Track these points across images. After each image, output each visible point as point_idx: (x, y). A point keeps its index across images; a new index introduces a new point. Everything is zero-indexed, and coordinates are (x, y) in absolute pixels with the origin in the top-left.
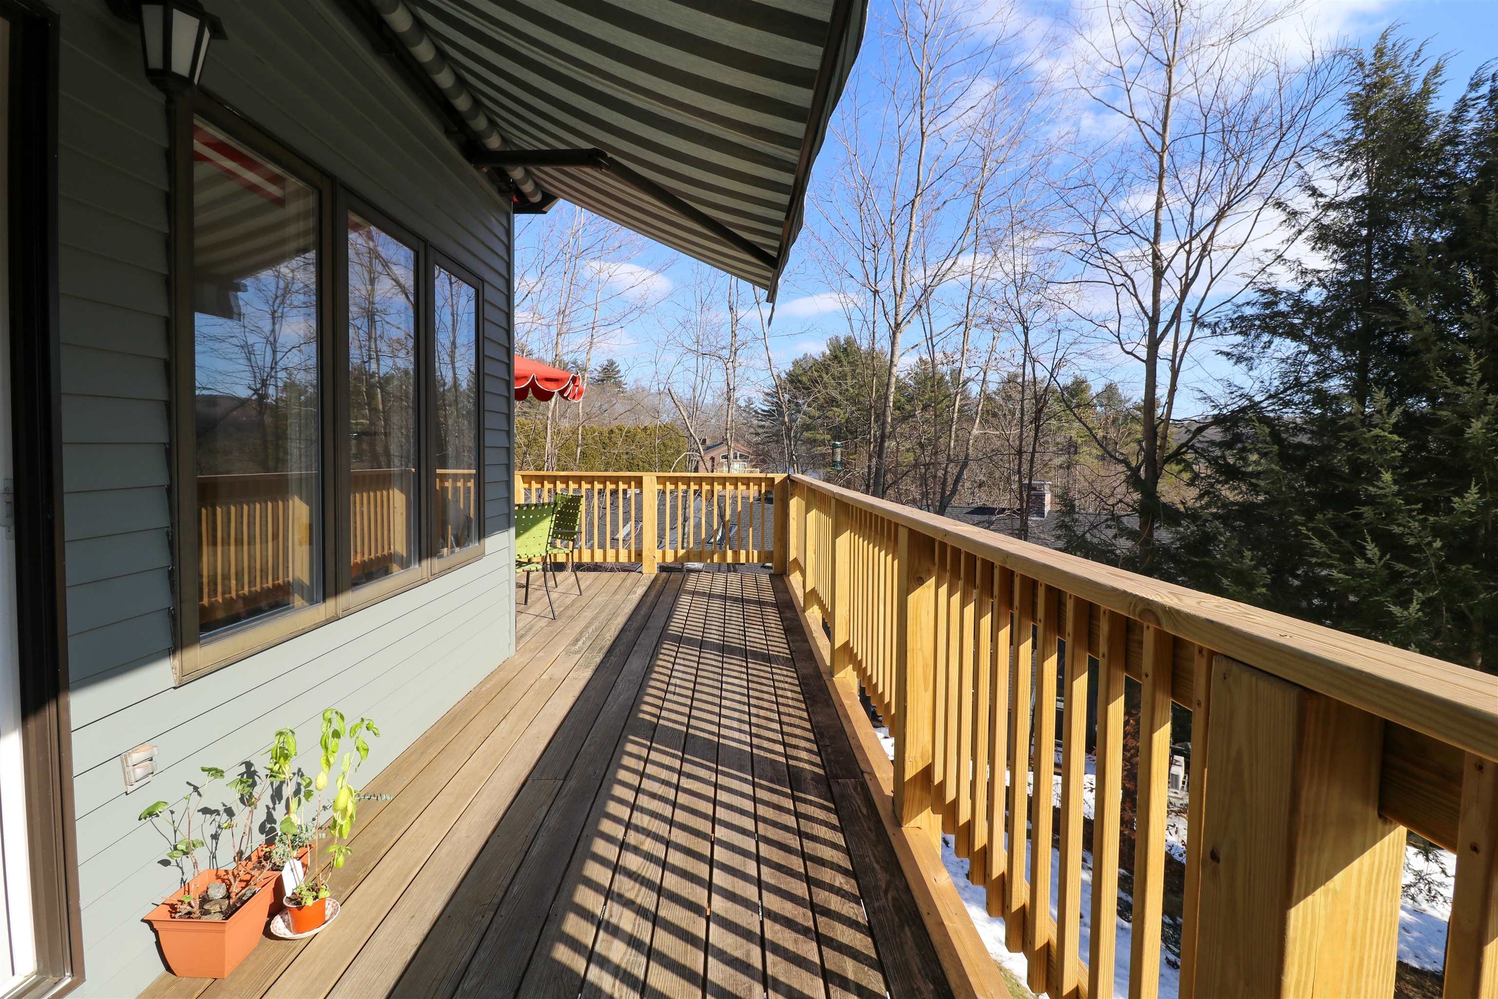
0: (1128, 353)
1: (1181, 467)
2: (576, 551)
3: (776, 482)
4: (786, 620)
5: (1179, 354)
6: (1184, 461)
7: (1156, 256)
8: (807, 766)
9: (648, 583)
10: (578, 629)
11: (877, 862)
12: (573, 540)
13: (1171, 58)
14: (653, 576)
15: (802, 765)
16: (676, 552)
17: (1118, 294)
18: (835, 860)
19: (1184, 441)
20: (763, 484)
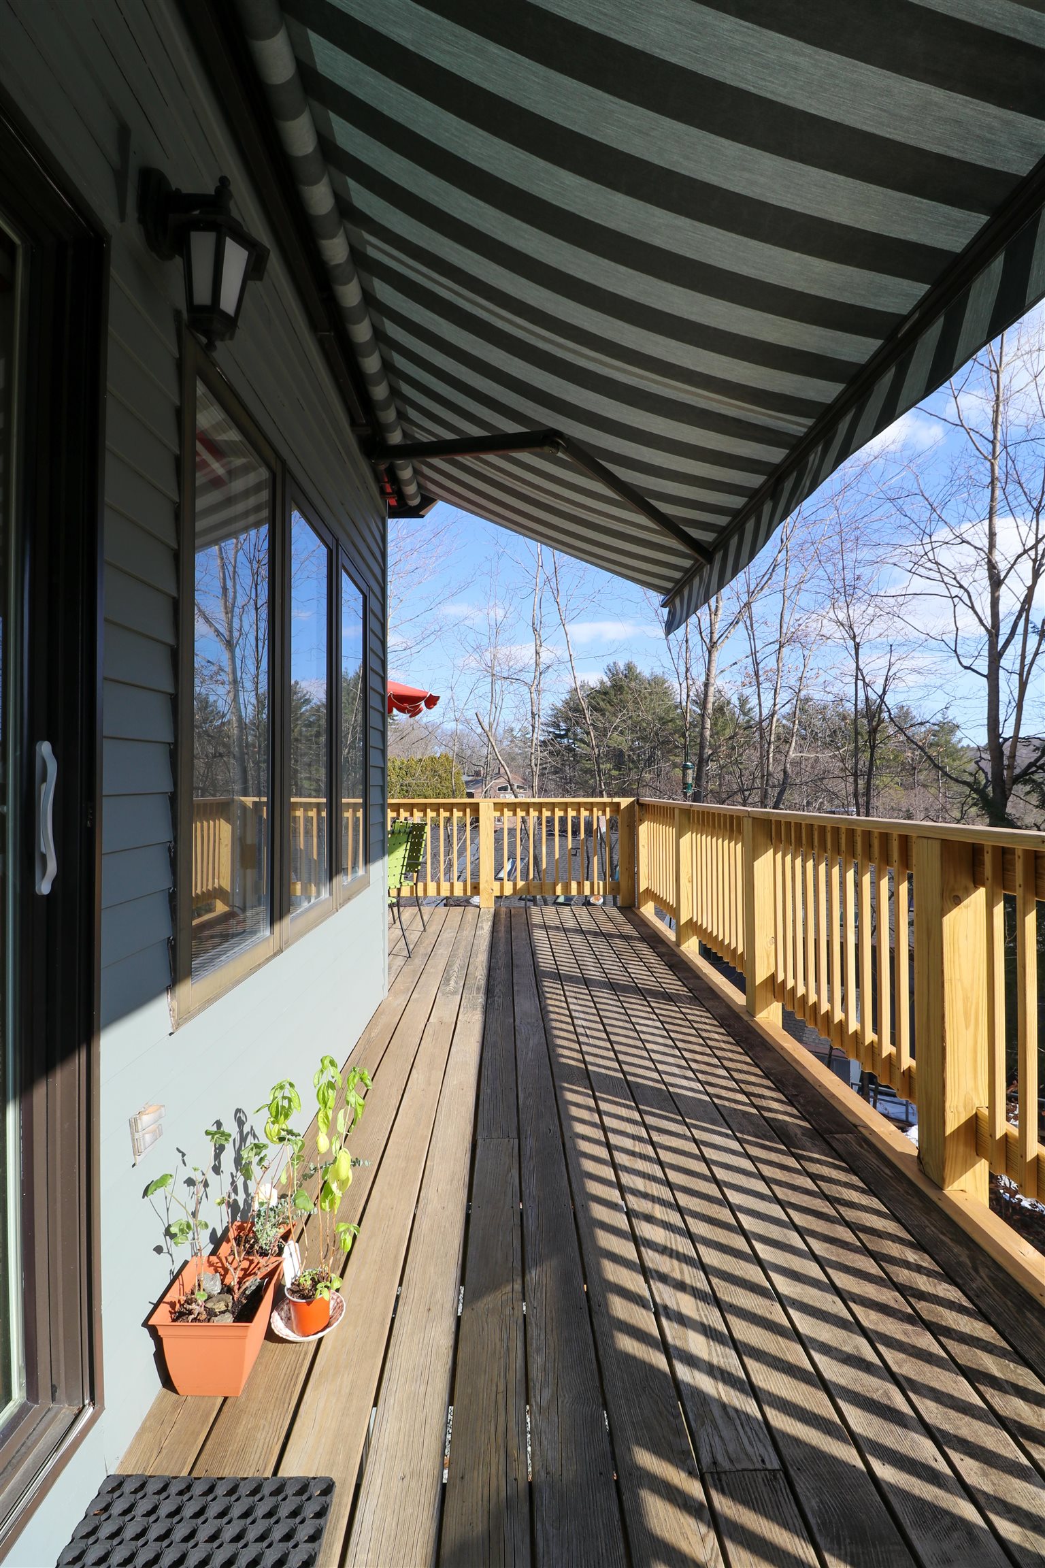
0: (966, 668)
1: (1028, 788)
2: (420, 885)
3: (622, 807)
4: (664, 956)
5: (1026, 669)
6: (1033, 781)
7: (992, 566)
8: (787, 1118)
9: (491, 917)
10: (441, 967)
11: (943, 1233)
12: (416, 872)
13: (998, 364)
14: (492, 910)
15: (780, 1117)
16: (515, 885)
17: (955, 606)
18: (890, 1231)
19: (1032, 760)
20: (608, 809)
